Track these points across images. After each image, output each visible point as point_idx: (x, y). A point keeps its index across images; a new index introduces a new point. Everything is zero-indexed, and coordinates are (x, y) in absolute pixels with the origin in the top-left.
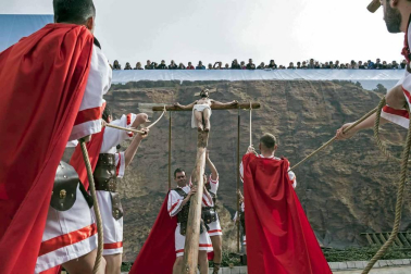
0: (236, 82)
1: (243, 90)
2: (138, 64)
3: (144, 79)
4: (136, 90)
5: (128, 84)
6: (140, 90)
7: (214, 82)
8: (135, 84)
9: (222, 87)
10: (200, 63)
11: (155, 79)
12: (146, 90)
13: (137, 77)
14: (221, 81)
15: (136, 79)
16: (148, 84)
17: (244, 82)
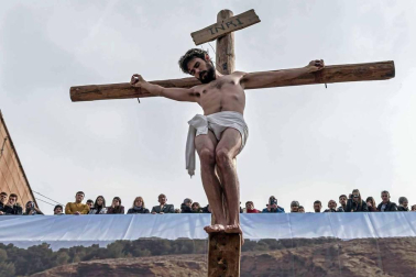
0: (356, 242)
1: (373, 260)
2: (138, 200)
3: (147, 235)
4: (129, 261)
5: (112, 246)
6: (138, 260)
7: (304, 242)
8: (129, 248)
9: (323, 253)
10: (272, 200)
11: (173, 237)
12: (150, 260)
13: (134, 230)
14: (321, 241)
15: (131, 235)
16: (155, 247)
17: (373, 242)
